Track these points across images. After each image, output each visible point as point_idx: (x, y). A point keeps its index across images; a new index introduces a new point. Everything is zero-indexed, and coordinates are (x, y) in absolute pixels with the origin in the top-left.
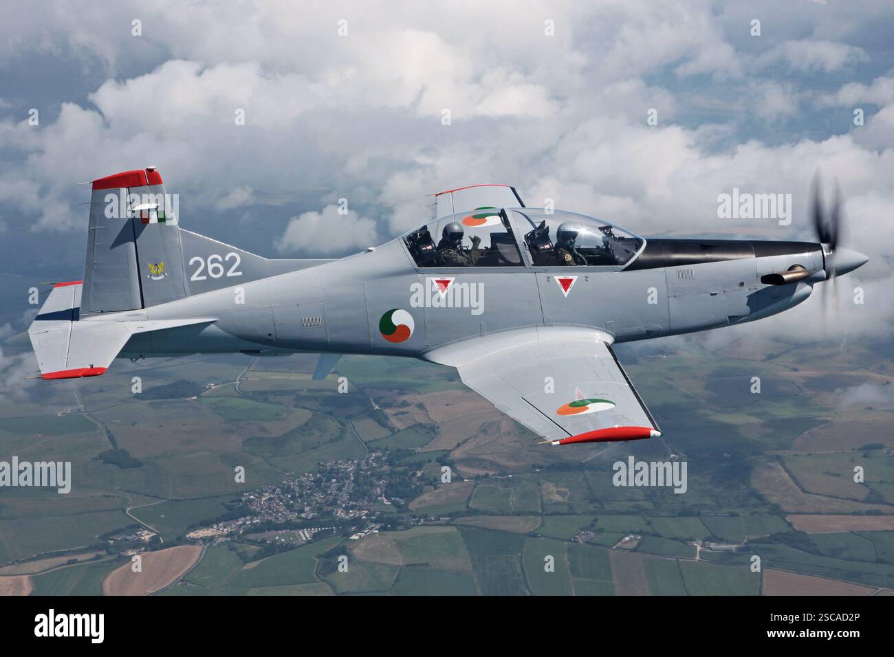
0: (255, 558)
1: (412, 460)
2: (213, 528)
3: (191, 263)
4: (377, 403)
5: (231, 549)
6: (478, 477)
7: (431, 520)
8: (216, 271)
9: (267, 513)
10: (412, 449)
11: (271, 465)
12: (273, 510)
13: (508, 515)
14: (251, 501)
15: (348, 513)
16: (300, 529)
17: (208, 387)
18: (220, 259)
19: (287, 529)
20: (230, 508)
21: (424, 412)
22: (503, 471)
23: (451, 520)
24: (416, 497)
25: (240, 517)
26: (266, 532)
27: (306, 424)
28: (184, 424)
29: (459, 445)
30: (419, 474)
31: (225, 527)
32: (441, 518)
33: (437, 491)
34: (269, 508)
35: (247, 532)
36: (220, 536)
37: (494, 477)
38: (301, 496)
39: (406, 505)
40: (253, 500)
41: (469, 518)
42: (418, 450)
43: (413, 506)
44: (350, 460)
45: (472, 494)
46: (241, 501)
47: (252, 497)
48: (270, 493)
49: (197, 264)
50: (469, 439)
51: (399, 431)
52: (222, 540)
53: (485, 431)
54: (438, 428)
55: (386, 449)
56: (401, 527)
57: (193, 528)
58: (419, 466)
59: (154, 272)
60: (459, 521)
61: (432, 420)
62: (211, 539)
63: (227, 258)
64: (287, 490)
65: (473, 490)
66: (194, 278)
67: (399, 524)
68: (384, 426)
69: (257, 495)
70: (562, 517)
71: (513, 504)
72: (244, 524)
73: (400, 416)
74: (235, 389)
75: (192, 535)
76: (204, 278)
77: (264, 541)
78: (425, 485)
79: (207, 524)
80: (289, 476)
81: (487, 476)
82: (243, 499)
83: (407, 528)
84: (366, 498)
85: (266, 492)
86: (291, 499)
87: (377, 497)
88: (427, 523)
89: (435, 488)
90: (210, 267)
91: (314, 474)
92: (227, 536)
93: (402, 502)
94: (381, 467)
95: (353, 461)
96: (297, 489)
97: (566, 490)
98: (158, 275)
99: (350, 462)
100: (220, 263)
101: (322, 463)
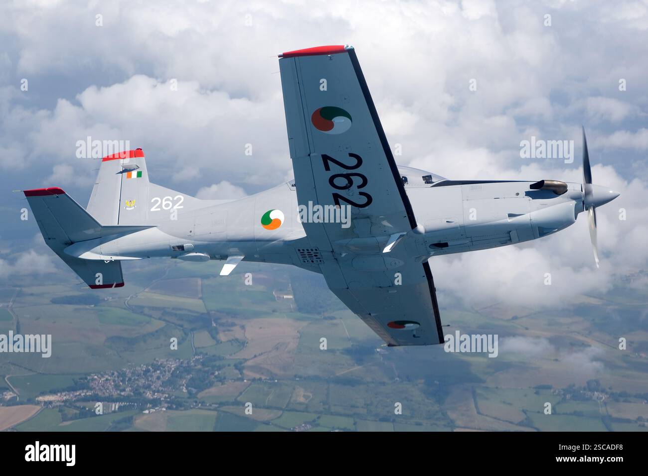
0: (71, 419)
1: (218, 363)
2: (57, 395)
3: (152, 201)
4: (215, 322)
5: (60, 411)
6: (254, 380)
7: (206, 406)
8: (167, 205)
9: (100, 389)
10: (223, 355)
11: (120, 357)
12: (104, 388)
13: (260, 408)
14: (93, 380)
15: (154, 395)
16: (114, 402)
17: (106, 299)
18: (171, 199)
19: (106, 401)
20: (76, 383)
21: (243, 331)
22: (273, 376)
23: (218, 407)
24: (205, 389)
25: (80, 389)
26: (91, 402)
27: (157, 331)
28: (71, 323)
29: (255, 356)
30: (217, 373)
31: (65, 395)
32: (213, 405)
33: (223, 386)
34: (103, 386)
35: (78, 401)
36: (58, 401)
37: (264, 381)
38: (130, 379)
39: (196, 393)
40: (95, 379)
41: (232, 407)
42: (228, 357)
43: (200, 395)
44: (178, 359)
45: (244, 391)
46: (86, 379)
47: (96, 377)
48: (109, 376)
49: (156, 201)
50: (264, 353)
51: (221, 342)
52: (58, 404)
53: (277, 349)
54: (247, 343)
55: (207, 354)
56: (183, 408)
57: (43, 393)
58: (219, 368)
59: (128, 205)
60: (224, 408)
61: (246, 337)
62: (50, 402)
63: (175, 199)
64: (122, 375)
65: (246, 389)
66: (153, 209)
67: (181, 406)
68: (214, 338)
69: (99, 376)
70: (298, 413)
71: (268, 401)
72: (80, 394)
73: (226, 332)
74: (125, 303)
75: (41, 398)
76: (159, 209)
77: (84, 408)
78: (217, 381)
79: (53, 392)
80: (130, 365)
81: (260, 379)
82: (89, 378)
83: (185, 409)
84: (173, 386)
85: (107, 374)
86: (121, 381)
87: (180, 386)
88: (203, 407)
89: (222, 384)
90: (164, 203)
91: (147, 365)
92: (63, 401)
93: (194, 391)
94: (196, 366)
95: (180, 360)
96: (130, 375)
97: (311, 395)
98: (130, 207)
99: (177, 360)
100: (171, 201)
101: (157, 359)
